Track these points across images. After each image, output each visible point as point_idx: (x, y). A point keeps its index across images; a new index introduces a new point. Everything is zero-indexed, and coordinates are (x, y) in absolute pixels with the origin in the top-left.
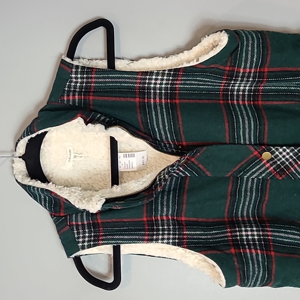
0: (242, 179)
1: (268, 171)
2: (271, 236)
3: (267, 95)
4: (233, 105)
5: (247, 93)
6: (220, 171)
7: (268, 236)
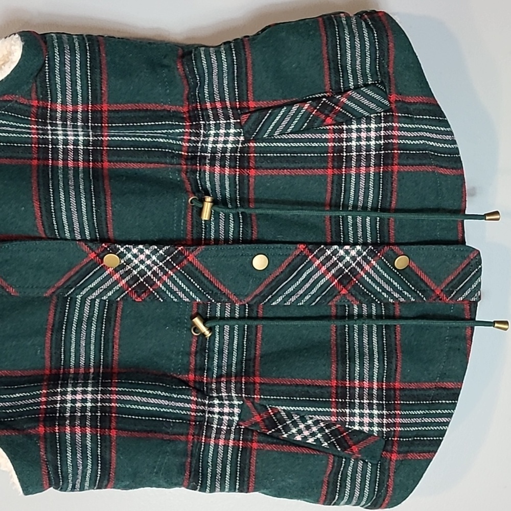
0: (73, 300)
1: (117, 288)
2: (117, 401)
3: (116, 150)
4: (55, 168)
5: (82, 147)
6: (32, 287)
7: (110, 401)
